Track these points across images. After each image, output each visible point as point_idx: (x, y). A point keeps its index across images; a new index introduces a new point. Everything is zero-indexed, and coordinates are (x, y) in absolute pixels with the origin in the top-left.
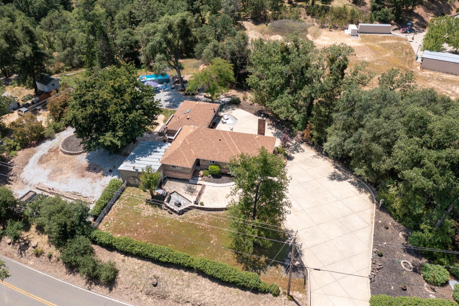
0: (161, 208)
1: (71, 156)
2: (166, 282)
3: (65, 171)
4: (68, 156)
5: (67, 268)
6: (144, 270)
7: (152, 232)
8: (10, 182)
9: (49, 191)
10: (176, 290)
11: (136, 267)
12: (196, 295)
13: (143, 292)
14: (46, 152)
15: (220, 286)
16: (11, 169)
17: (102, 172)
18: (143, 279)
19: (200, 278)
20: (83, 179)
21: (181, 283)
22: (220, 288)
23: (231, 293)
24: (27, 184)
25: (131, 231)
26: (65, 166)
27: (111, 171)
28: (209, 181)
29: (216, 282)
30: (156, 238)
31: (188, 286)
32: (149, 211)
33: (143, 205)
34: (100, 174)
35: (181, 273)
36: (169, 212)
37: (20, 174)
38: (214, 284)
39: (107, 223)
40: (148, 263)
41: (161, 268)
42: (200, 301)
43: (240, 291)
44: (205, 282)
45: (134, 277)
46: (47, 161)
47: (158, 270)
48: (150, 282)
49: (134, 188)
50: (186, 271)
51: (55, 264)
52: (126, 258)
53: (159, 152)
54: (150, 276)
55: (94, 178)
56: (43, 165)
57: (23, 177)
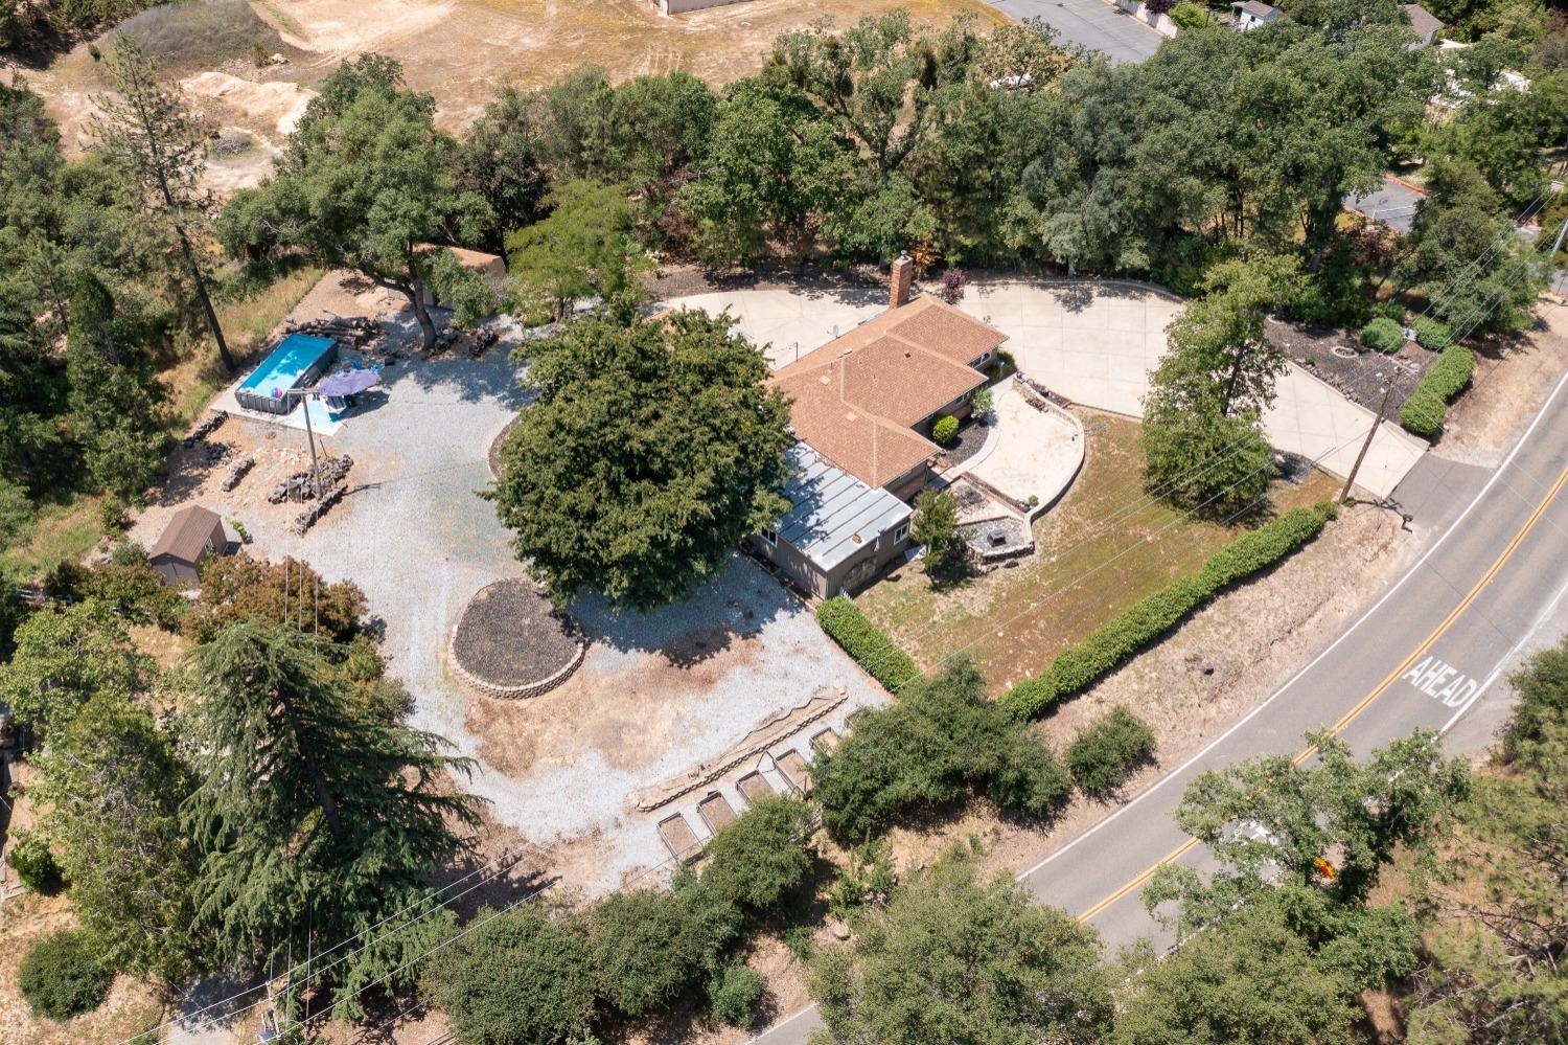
0: (985, 574)
1: (569, 683)
2: (1213, 651)
3: (638, 719)
4: (561, 689)
5: (1030, 827)
6: (1154, 675)
7: (1049, 621)
8: (536, 882)
10: (1239, 644)
11: (1135, 686)
12: (1271, 619)
13: (1203, 703)
15: (1271, 578)
17: (731, 634)
18: (1180, 686)
19: (1232, 596)
20: (720, 685)
21: (1228, 630)
22: (1274, 579)
23: (1293, 572)
24: (597, 833)
25: (1015, 657)
26: (606, 710)
27: (749, 615)
28: (960, 461)
29: (1258, 578)
30: (1070, 619)
31: (1242, 623)
32: (973, 599)
33: (943, 602)
34: (736, 641)
35: (1202, 618)
36: (1008, 566)
37: (524, 841)
38: (1259, 583)
40: (1138, 661)
41: (1168, 644)
42: (1285, 622)
43: (1300, 556)
44: (1245, 595)
45: (1159, 701)
46: (530, 749)
47: (1171, 652)
48: (1197, 674)
49: (866, 593)
50: (1203, 609)
51: (998, 848)
52: (1095, 694)
53: (819, 478)
54: (1180, 669)
55: (745, 661)
56: (537, 766)
57: (550, 837)
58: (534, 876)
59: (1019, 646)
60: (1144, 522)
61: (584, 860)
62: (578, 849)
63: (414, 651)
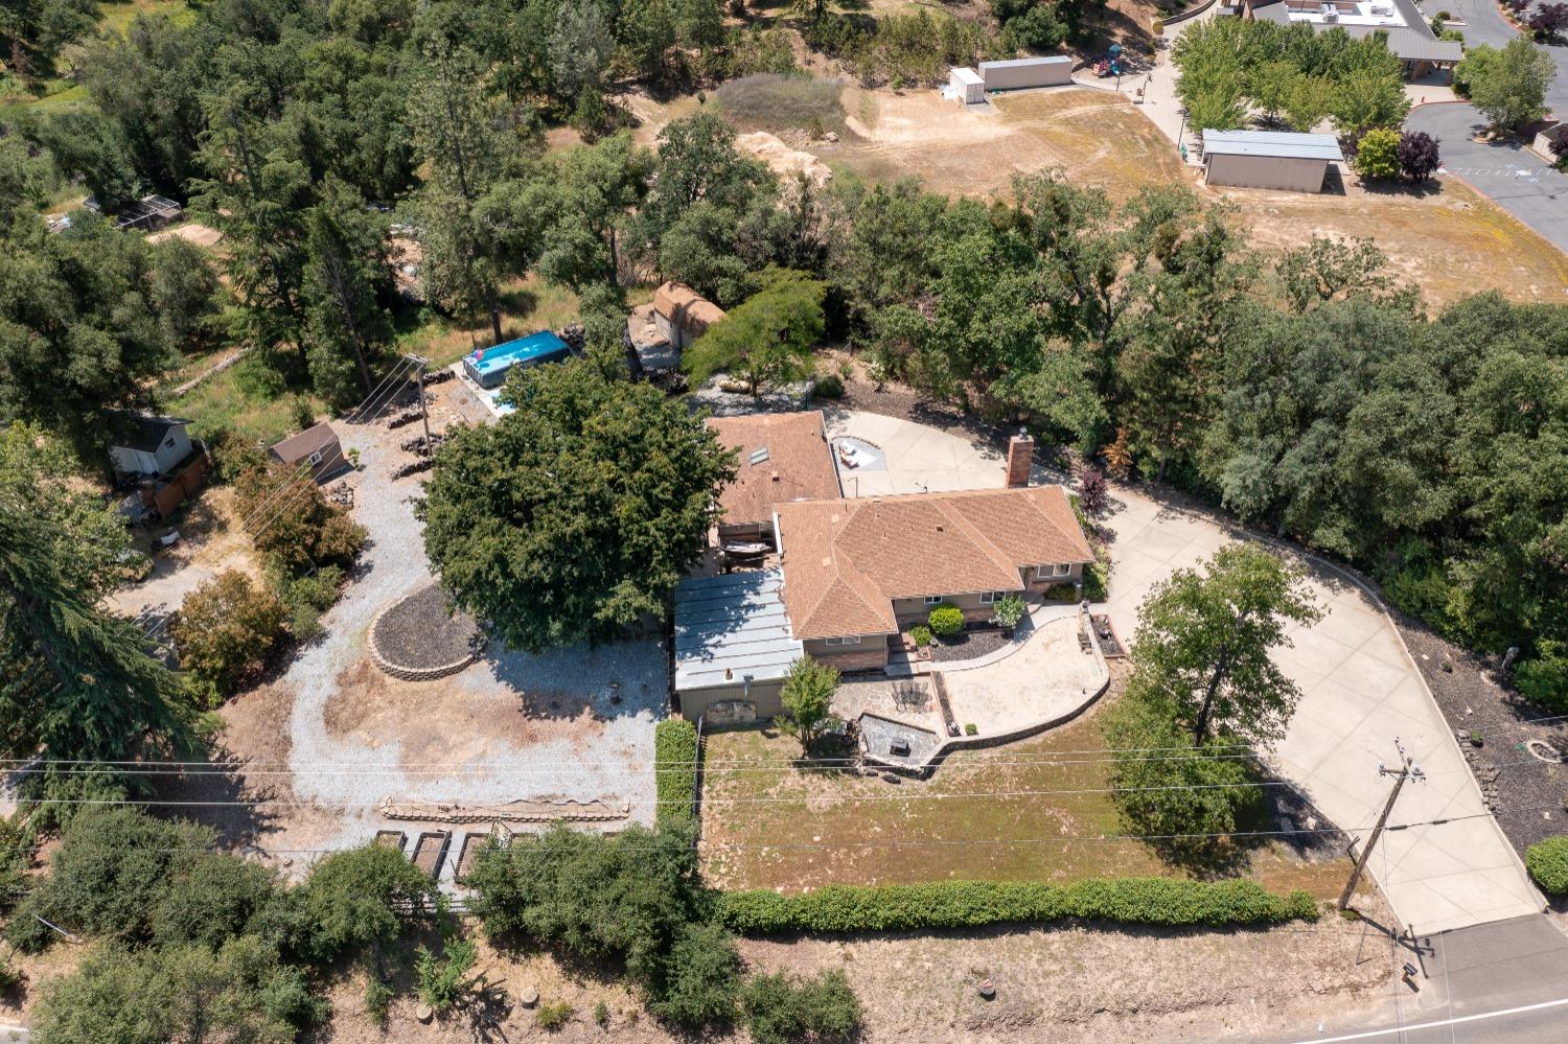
0: (856, 774)
1: (436, 683)
2: (1013, 978)
3: (454, 738)
4: (425, 684)
5: (676, 1034)
6: (928, 965)
7: (875, 852)
8: (266, 823)
9: (447, 816)
10: (1053, 988)
11: (898, 965)
12: (1117, 985)
13: (959, 1026)
14: (329, 688)
15: (1162, 941)
16: (241, 779)
17: (587, 709)
18: (943, 992)
19: (1096, 936)
20: (539, 746)
21: (1056, 967)
22: (1165, 946)
23: (1198, 949)
24: (341, 812)
25: (811, 867)
26: (440, 719)
27: (617, 701)
28: (943, 659)
29: (1147, 934)
30: (899, 862)
31: (1079, 969)
32: (824, 792)
33: (793, 779)
34: (586, 717)
35: (1037, 939)
36: (886, 779)
37: (289, 787)
38: (1143, 940)
39: (717, 864)
40: (926, 942)
41: (973, 943)
42: (1133, 998)
43: (1222, 938)
44: (1116, 944)
45: (908, 994)
46: (361, 718)
47: (968, 954)
48: (971, 991)
49: (731, 734)
50: (1047, 931)
51: (626, 1034)
52: (850, 947)
53: (763, 606)
54: (959, 975)
55: (576, 737)
56: (353, 735)
57: (308, 796)
58: (269, 818)
59: (824, 859)
60: (1075, 810)
61: (312, 828)
62: (317, 817)
63: (366, 602)
